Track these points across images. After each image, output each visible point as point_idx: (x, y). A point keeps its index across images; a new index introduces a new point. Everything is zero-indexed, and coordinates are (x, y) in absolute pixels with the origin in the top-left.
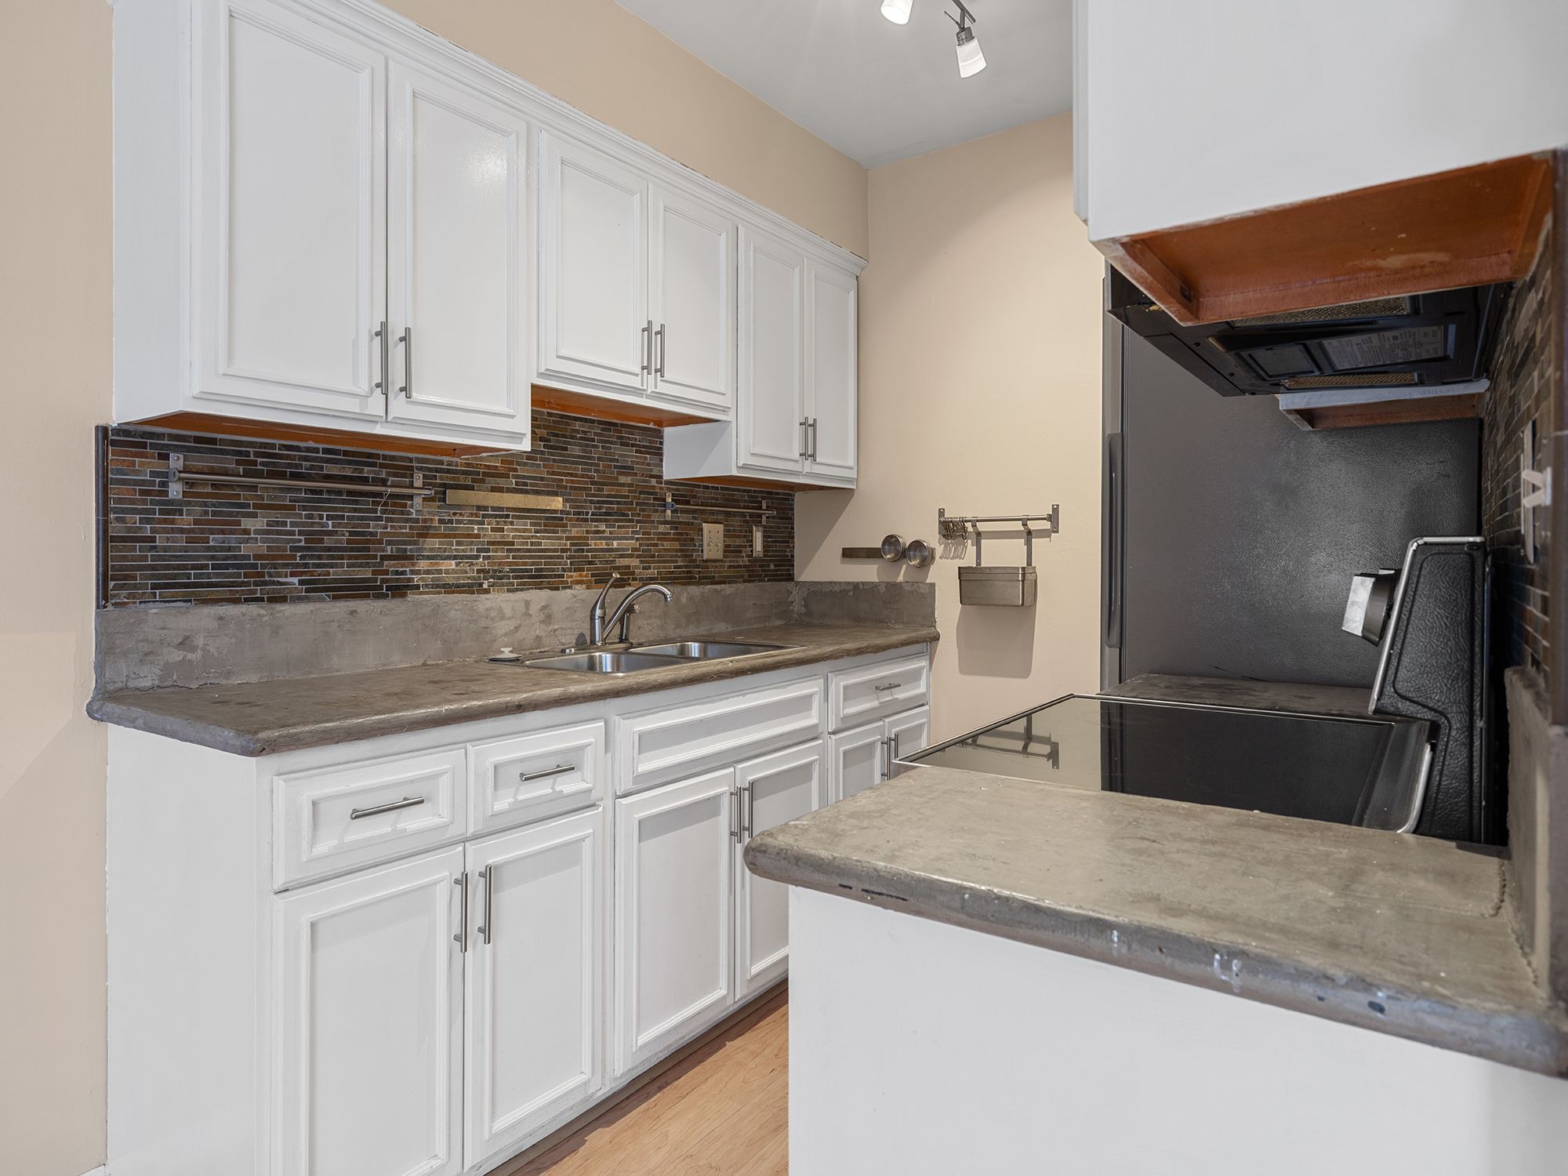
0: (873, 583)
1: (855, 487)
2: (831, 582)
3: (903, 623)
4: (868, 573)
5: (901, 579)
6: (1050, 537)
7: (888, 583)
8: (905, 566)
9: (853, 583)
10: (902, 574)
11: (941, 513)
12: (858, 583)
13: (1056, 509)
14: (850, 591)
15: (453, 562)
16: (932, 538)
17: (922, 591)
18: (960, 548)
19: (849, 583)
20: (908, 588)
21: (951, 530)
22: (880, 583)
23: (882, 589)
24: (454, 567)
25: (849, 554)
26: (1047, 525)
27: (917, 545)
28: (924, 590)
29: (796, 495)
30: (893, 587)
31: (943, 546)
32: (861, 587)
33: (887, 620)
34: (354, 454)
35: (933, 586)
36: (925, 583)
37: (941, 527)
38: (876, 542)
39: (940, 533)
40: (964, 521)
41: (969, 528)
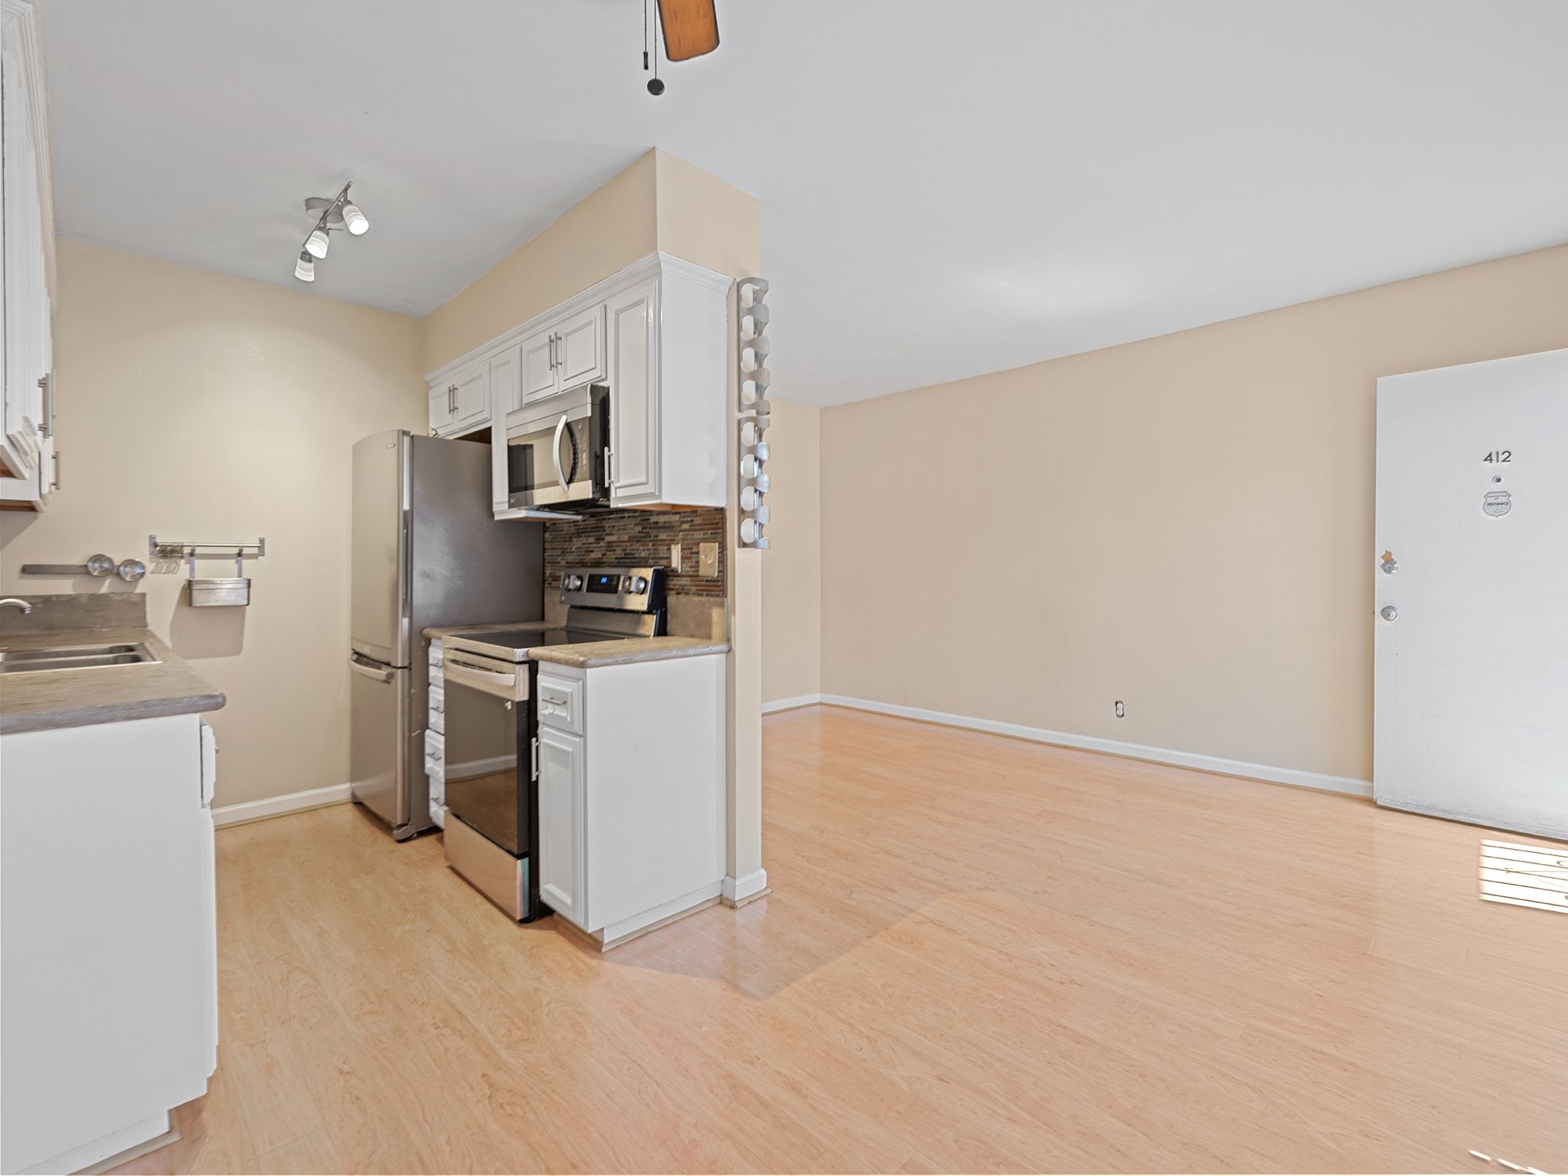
0: (71, 595)
1: (44, 510)
3: (111, 627)
4: (64, 587)
5: (104, 590)
6: (257, 559)
7: (91, 595)
8: (108, 580)
9: (42, 596)
10: (106, 587)
11: (152, 538)
12: (50, 596)
13: (262, 541)
16: (143, 554)
17: (132, 599)
18: (173, 565)
19: (38, 596)
20: (117, 598)
21: (168, 553)
22: (80, 596)
23: (84, 600)
25: (28, 570)
26: (255, 551)
27: (132, 563)
28: (134, 599)
30: (95, 598)
31: (154, 564)
32: (54, 599)
33: (91, 626)
35: (144, 595)
36: (133, 593)
37: (153, 549)
38: (77, 560)
39: (152, 553)
40: (182, 546)
41: (187, 550)
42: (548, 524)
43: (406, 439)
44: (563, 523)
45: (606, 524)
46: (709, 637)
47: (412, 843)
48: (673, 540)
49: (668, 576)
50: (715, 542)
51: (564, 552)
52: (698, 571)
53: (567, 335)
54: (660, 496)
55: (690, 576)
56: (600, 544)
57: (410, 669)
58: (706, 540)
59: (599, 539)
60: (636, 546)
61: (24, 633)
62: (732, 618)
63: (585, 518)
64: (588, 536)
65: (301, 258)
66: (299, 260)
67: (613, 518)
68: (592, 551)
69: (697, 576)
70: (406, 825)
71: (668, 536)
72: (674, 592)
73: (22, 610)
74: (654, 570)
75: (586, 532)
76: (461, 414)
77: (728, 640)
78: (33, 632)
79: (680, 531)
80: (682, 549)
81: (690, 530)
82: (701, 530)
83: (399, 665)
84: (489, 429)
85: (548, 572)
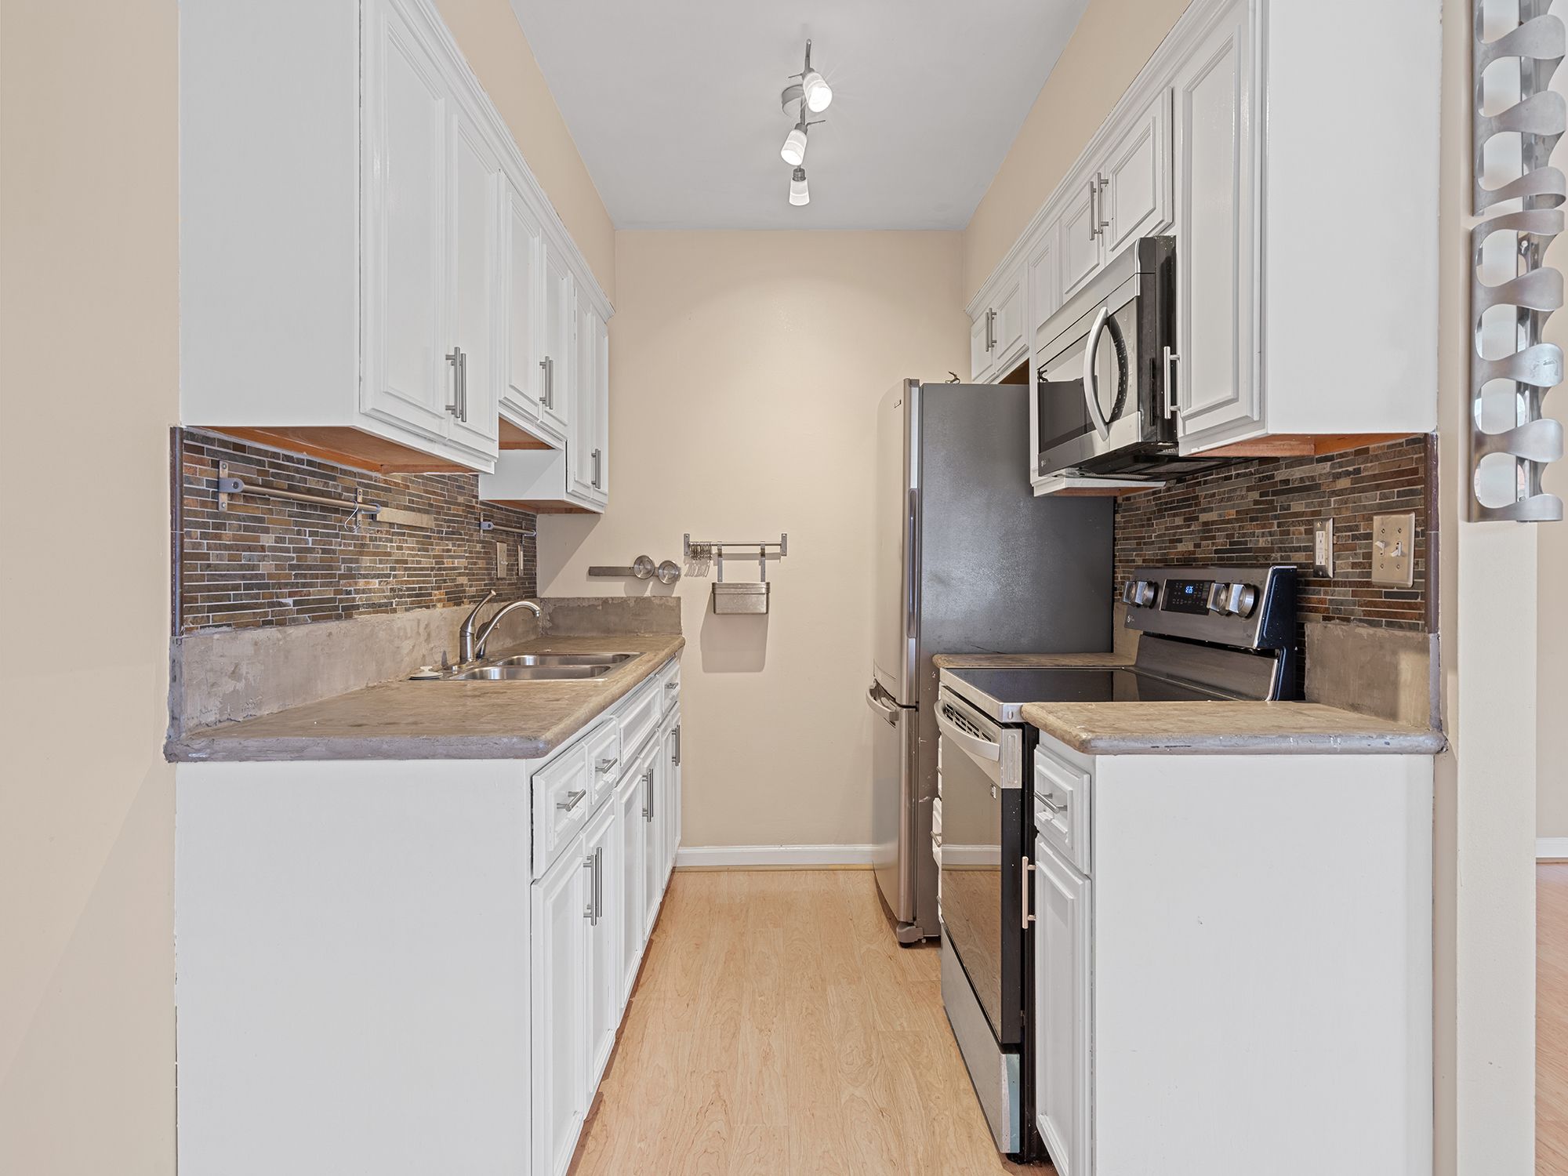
0: (622, 598)
1: (603, 512)
2: (580, 598)
3: (653, 632)
4: (615, 589)
5: (648, 594)
6: (780, 559)
7: (637, 598)
8: (651, 583)
9: (601, 598)
10: (649, 590)
11: (686, 537)
12: (607, 599)
13: (784, 537)
14: (599, 606)
15: (377, 581)
16: (679, 558)
17: (670, 604)
18: (704, 567)
19: (598, 599)
20: (657, 601)
21: (697, 552)
22: (629, 598)
23: (632, 604)
24: (377, 586)
25: (595, 572)
26: (777, 549)
27: (668, 564)
28: (671, 603)
29: (538, 516)
30: (641, 601)
31: (687, 566)
32: (610, 602)
34: (320, 465)
35: (679, 598)
36: (671, 597)
37: (687, 549)
38: (628, 562)
39: (686, 554)
40: (710, 545)
41: (714, 550)
42: (1120, 500)
43: (915, 391)
44: (1139, 496)
45: (1201, 491)
46: (1392, 715)
47: (916, 951)
48: (1318, 513)
49: (1308, 583)
50: (1408, 512)
51: (1141, 542)
52: (1369, 575)
53: (1116, 172)
54: (1262, 422)
55: (1351, 584)
56: (1192, 528)
57: (917, 710)
58: (1385, 509)
59: (1190, 519)
60: (1250, 527)
61: (589, 635)
62: (1449, 677)
63: (1169, 485)
64: (1174, 515)
65: (793, 179)
66: (792, 182)
67: (1212, 481)
68: (1180, 541)
69: (1369, 584)
70: (912, 924)
71: (1307, 506)
72: (1320, 616)
74: (1275, 572)
75: (1171, 509)
76: (999, 348)
77: (1440, 726)
78: (594, 634)
79: (1334, 493)
80: (1336, 530)
81: (1353, 491)
82: (1378, 487)
83: (904, 703)
84: (1027, 363)
85: (1119, 576)
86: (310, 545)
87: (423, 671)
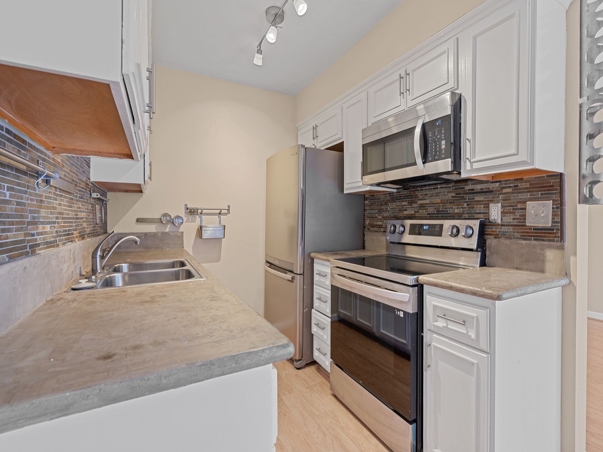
0: (155, 233)
1: (144, 193)
2: (132, 233)
3: (170, 248)
4: (151, 228)
5: (167, 230)
6: (227, 215)
7: (162, 232)
8: (169, 226)
9: (144, 233)
11: (186, 205)
12: (147, 233)
13: (229, 207)
14: (142, 236)
16: (183, 214)
17: (178, 235)
18: (194, 218)
19: (142, 233)
20: (172, 234)
21: (192, 212)
22: (158, 232)
23: (160, 235)
24: (49, 230)
25: (139, 220)
26: (226, 211)
27: (178, 217)
28: (179, 234)
29: (108, 193)
30: (163, 233)
31: (186, 218)
32: (148, 234)
33: (162, 247)
35: (183, 232)
36: (179, 232)
37: (186, 211)
38: (158, 216)
39: (186, 213)
40: (198, 209)
41: (199, 211)
42: (367, 196)
43: (303, 150)
44: (380, 195)
45: (419, 194)
46: (542, 271)
47: (304, 370)
48: (492, 201)
49: (486, 225)
50: (550, 200)
51: (380, 211)
52: (525, 222)
53: (414, 71)
54: (532, 163)
55: (512, 225)
56: (414, 206)
57: (304, 275)
58: (531, 200)
59: (411, 203)
60: (448, 206)
61: (137, 250)
62: (572, 258)
63: (398, 191)
64: (402, 201)
65: (257, 53)
66: (256, 54)
67: (426, 189)
68: (406, 210)
69: (525, 226)
70: (301, 360)
71: (484, 198)
73: (136, 242)
74: (480, 221)
75: (400, 199)
76: (320, 139)
77: (567, 275)
78: (140, 250)
79: (501, 194)
80: (503, 207)
81: (514, 193)
82: (529, 192)
83: (298, 273)
84: (343, 143)
85: (367, 222)
86: (8, 198)
87: (81, 283)
